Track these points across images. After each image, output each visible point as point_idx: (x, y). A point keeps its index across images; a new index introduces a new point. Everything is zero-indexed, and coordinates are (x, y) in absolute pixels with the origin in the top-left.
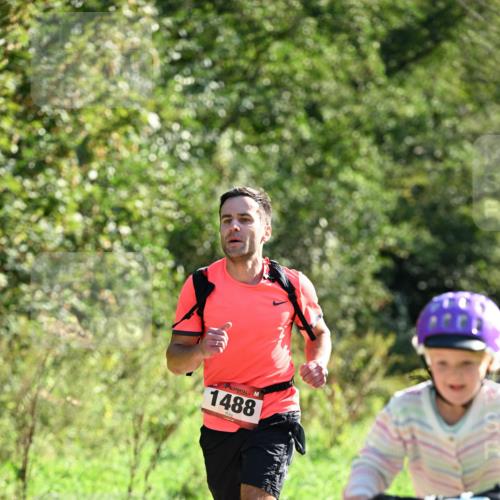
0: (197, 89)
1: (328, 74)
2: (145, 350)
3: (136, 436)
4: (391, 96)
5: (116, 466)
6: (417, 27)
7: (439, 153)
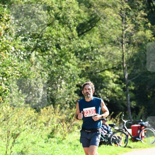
0: (25, 40)
1: (62, 36)
2: (11, 113)
3: (8, 137)
4: (79, 42)
5: (2, 146)
6: (87, 23)
7: (93, 58)
